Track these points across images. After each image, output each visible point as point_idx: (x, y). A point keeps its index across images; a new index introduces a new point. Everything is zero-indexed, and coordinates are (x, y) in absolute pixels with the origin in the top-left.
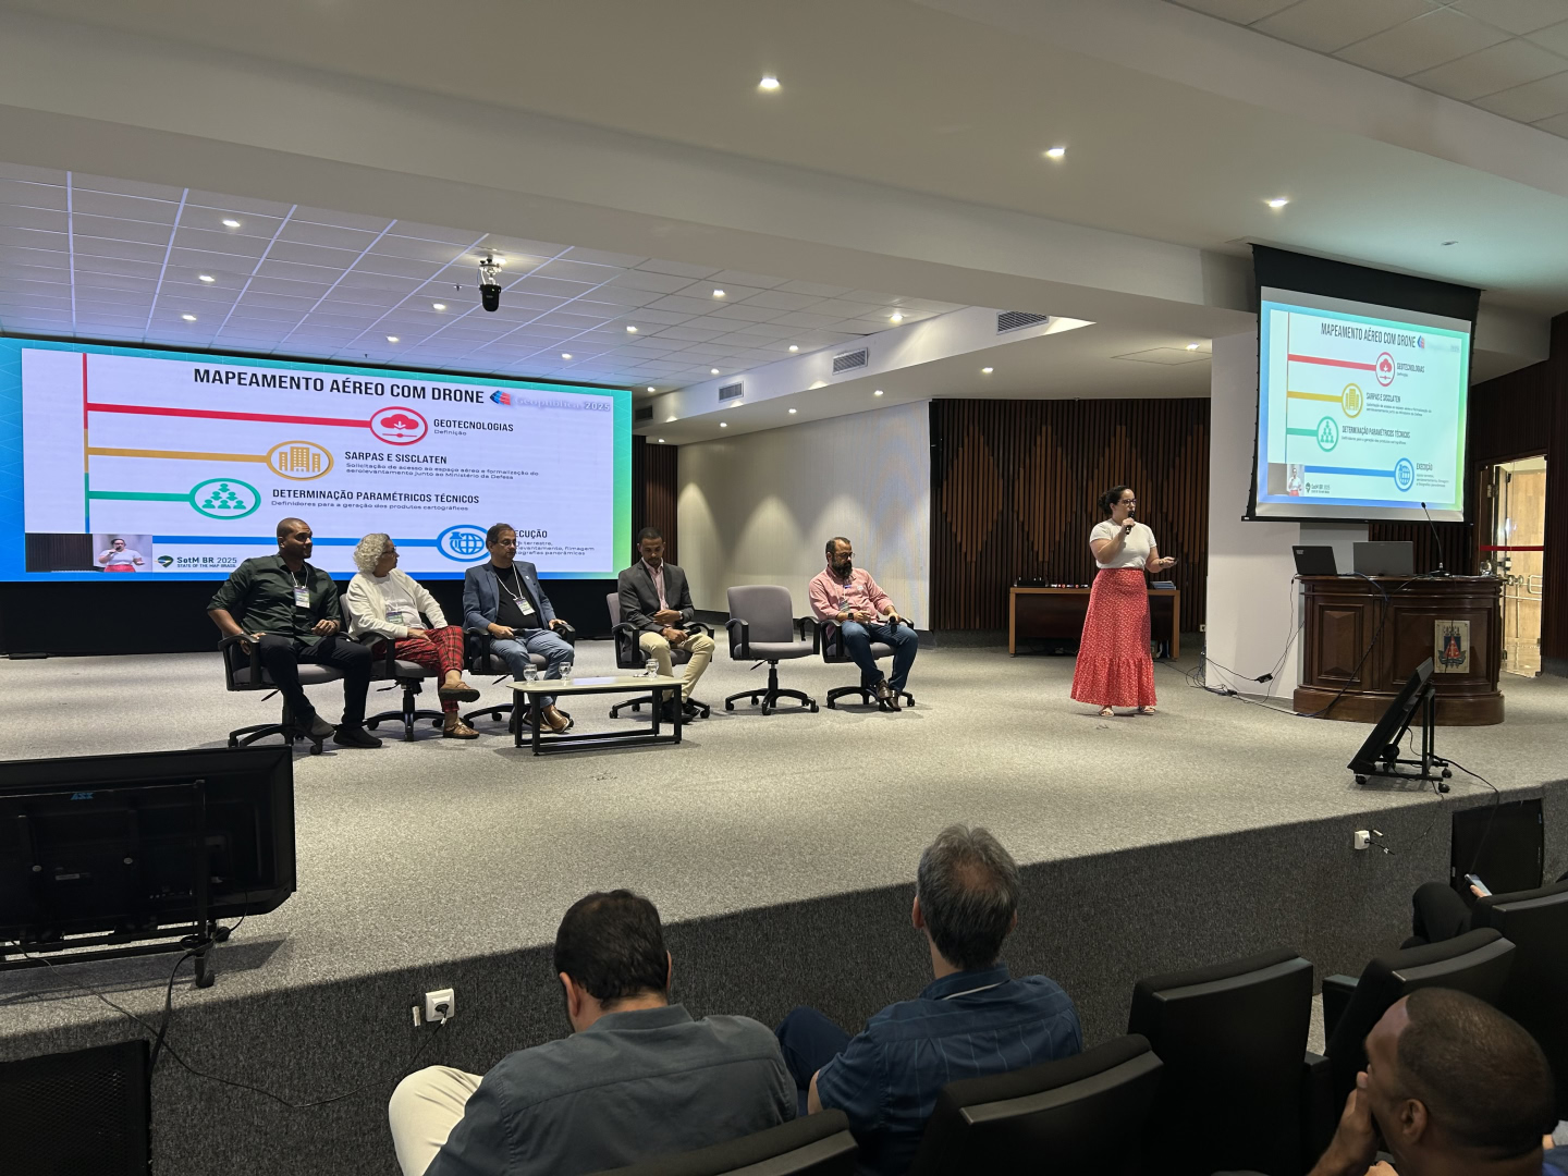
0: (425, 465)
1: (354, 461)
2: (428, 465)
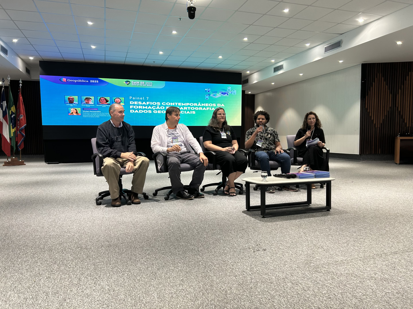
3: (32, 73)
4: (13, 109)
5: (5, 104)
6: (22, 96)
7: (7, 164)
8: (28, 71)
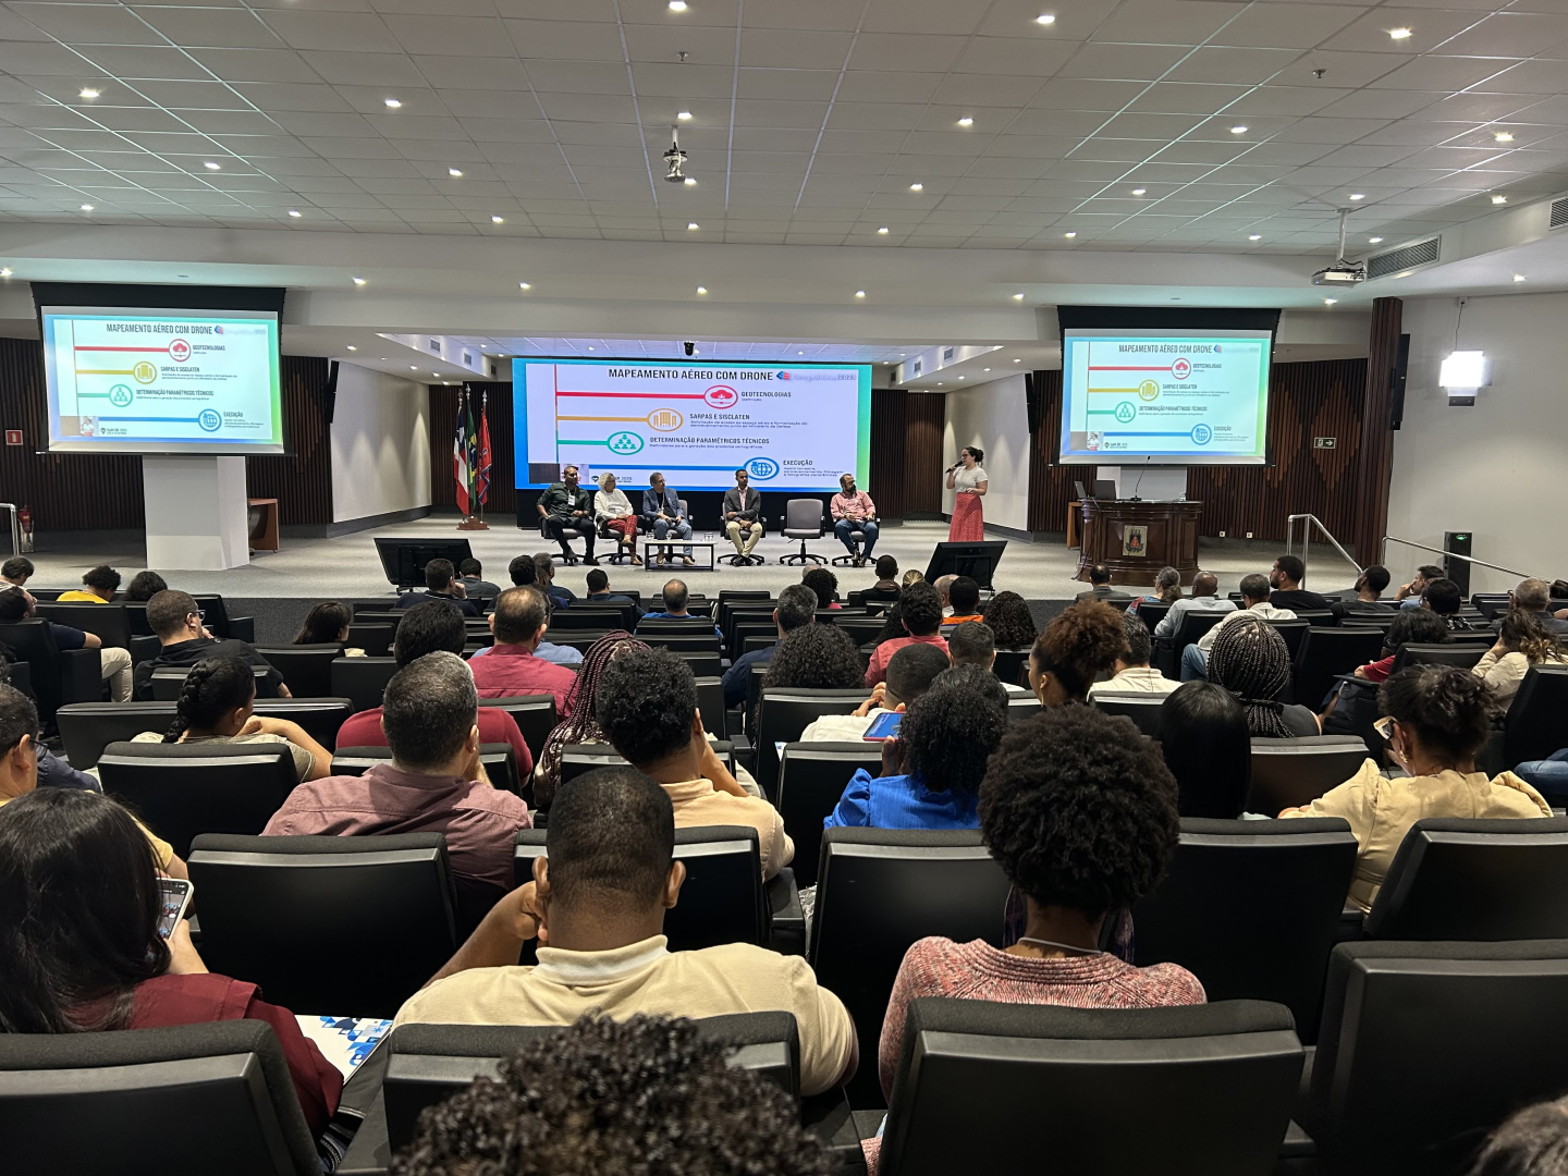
0: (736, 420)
1: (695, 420)
2: (738, 420)
3: (499, 371)
4: (473, 439)
5: (462, 431)
6: (487, 417)
7: (462, 527)
8: (493, 370)
